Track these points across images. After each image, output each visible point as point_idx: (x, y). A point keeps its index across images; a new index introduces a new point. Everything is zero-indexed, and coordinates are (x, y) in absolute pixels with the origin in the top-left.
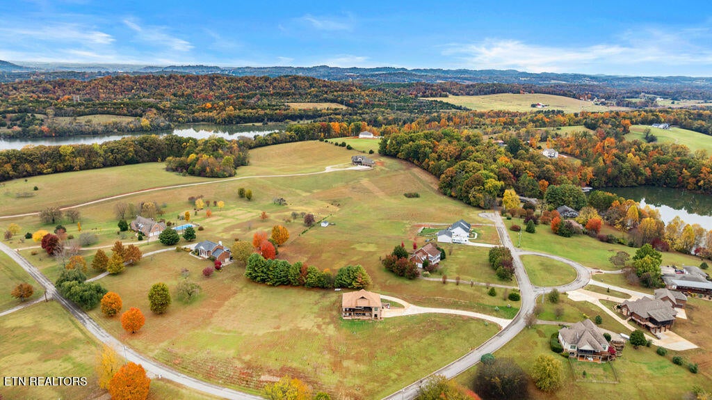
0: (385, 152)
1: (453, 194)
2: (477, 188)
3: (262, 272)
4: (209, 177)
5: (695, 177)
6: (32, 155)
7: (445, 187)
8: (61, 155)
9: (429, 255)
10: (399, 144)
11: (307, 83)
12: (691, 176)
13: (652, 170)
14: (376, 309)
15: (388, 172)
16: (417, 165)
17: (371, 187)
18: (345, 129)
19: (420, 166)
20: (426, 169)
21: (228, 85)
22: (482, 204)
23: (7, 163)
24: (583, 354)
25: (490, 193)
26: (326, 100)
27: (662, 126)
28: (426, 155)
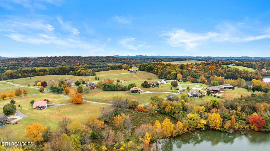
0: (141, 69)
1: (162, 78)
2: (169, 74)
3: (107, 87)
4: (84, 76)
5: (240, 75)
6: (27, 71)
7: (160, 76)
8: (36, 71)
9: (154, 83)
10: (145, 66)
11: (112, 58)
12: (239, 75)
13: (227, 74)
14: (140, 91)
15: (141, 74)
16: (151, 72)
17: (136, 77)
18: (127, 67)
19: (152, 72)
20: (154, 73)
21: (84, 59)
22: (171, 78)
23: (19, 73)
24: (194, 96)
25: (173, 75)
26: (119, 63)
27: (233, 65)
28: (153, 69)
